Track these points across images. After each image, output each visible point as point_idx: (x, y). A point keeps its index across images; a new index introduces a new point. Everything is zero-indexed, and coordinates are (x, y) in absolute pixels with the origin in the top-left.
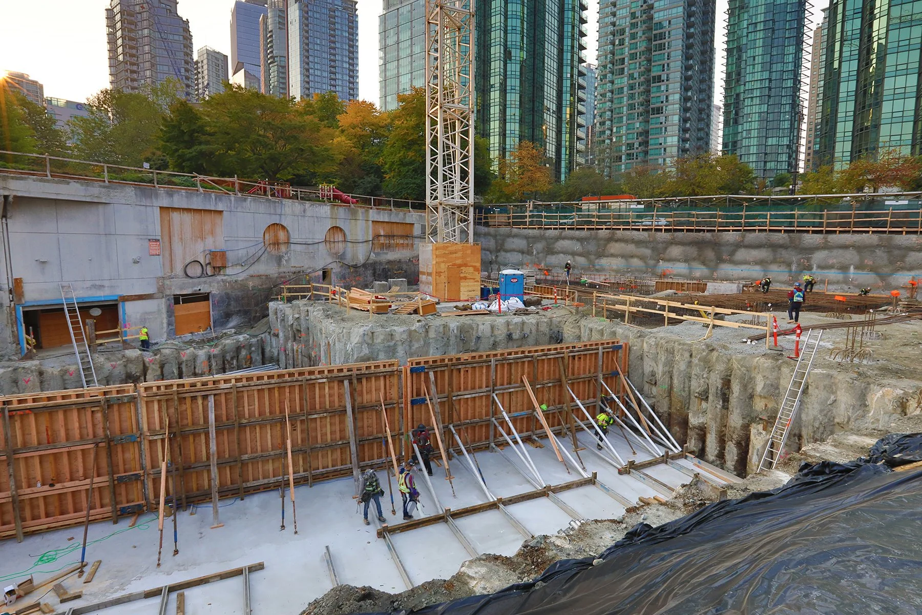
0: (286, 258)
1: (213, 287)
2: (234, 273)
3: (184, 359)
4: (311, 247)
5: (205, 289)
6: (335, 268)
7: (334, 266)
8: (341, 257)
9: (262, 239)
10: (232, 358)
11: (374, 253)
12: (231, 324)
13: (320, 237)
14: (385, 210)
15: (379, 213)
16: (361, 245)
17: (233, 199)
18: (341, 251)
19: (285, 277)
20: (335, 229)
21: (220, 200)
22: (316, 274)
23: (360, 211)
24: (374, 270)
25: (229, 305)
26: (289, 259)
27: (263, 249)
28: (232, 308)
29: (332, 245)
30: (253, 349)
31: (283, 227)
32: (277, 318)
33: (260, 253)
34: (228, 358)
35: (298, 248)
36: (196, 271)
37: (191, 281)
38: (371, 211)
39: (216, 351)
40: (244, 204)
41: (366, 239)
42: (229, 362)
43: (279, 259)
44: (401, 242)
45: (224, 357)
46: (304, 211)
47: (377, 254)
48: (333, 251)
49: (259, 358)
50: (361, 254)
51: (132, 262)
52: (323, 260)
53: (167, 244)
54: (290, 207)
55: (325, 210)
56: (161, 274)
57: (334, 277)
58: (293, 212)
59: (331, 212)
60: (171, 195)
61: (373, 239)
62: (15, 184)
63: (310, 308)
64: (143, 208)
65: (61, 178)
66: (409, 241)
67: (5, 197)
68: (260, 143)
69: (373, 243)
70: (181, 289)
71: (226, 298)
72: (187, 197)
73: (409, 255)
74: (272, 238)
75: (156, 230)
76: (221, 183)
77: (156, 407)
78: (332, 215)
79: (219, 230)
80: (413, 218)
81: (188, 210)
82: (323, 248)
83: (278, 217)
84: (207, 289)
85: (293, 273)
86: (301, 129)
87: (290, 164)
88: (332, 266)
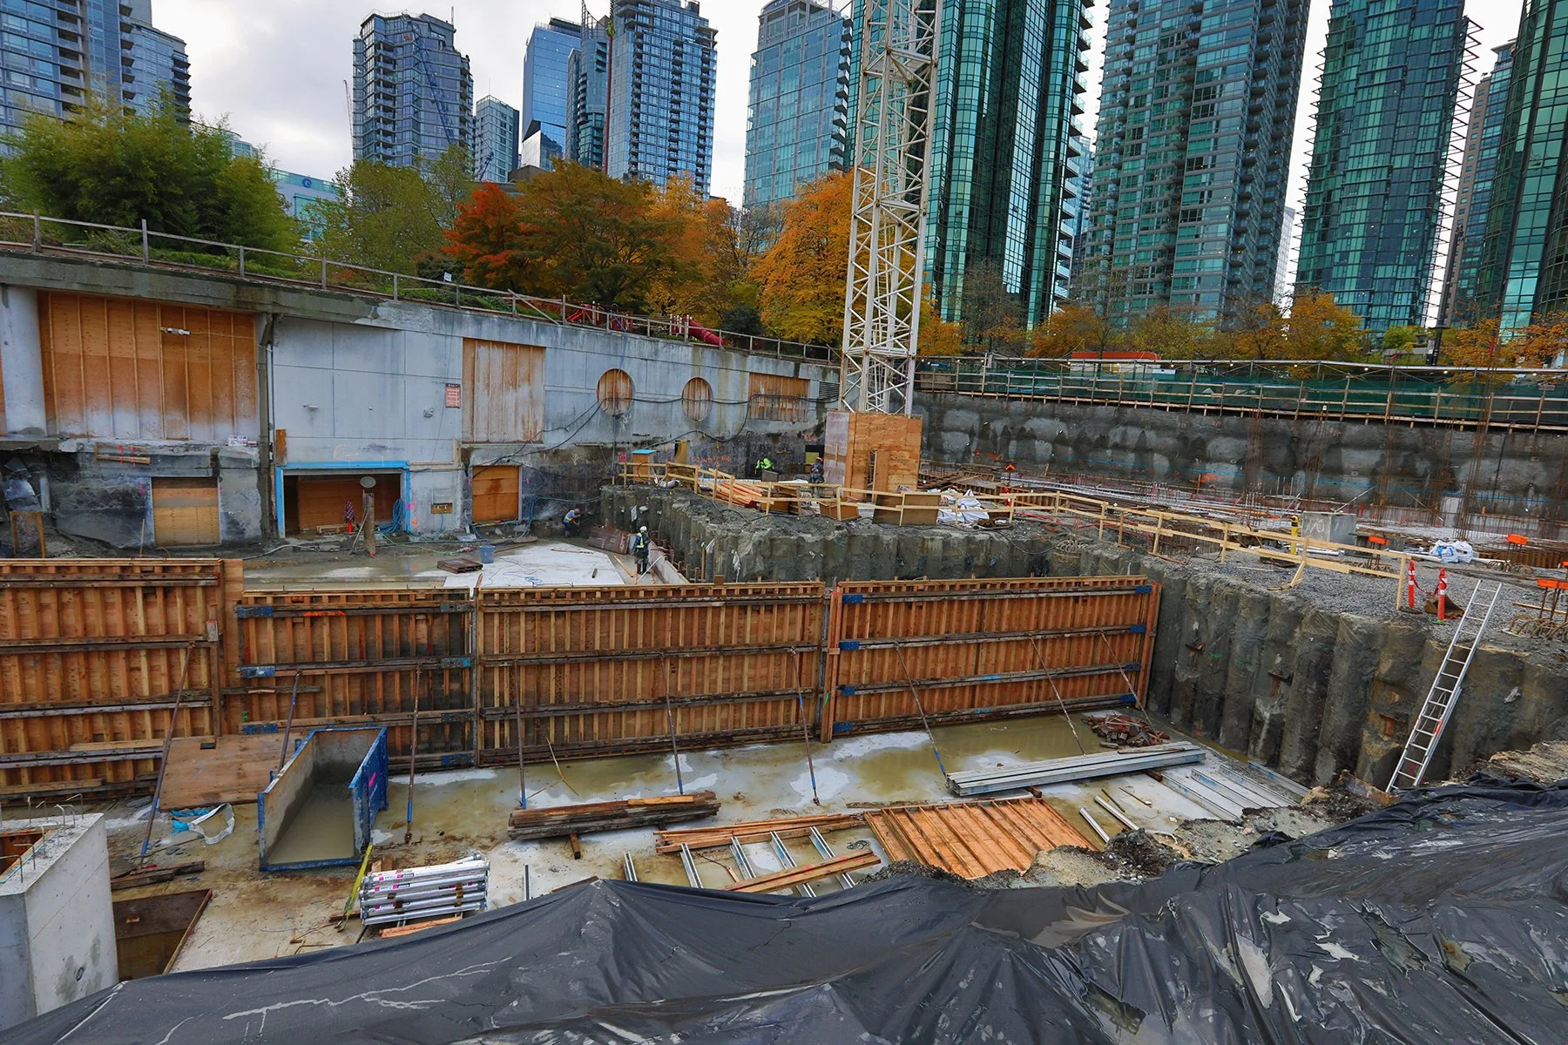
0: (626, 422)
1: (524, 457)
2: (555, 441)
4: (662, 407)
5: (515, 460)
6: (693, 441)
7: (691, 437)
8: (700, 425)
9: (595, 392)
11: (750, 421)
13: (675, 392)
14: (769, 356)
15: (760, 362)
16: (731, 407)
17: (560, 330)
18: (703, 416)
20: (698, 381)
21: (543, 331)
22: (666, 447)
23: (734, 356)
24: (748, 446)
25: (544, 485)
26: (630, 422)
27: (595, 407)
28: (546, 490)
29: (692, 406)
31: (625, 375)
33: (592, 412)
35: (645, 407)
38: (749, 357)
40: (575, 339)
41: (739, 399)
44: (789, 406)
46: (656, 353)
47: (754, 423)
48: (692, 414)
50: (730, 421)
51: (422, 414)
52: (677, 427)
53: (469, 392)
54: (637, 346)
55: (684, 353)
56: (458, 435)
57: (691, 453)
58: (641, 353)
59: (694, 356)
60: (479, 323)
61: (750, 400)
62: (287, 299)
63: (665, 498)
64: (442, 339)
65: (341, 292)
66: (800, 406)
67: (275, 316)
68: (601, 250)
69: (749, 407)
70: (483, 458)
71: (541, 475)
72: (500, 326)
73: (799, 427)
74: (608, 389)
75: (456, 371)
76: (543, 306)
77: (496, 622)
78: (694, 360)
79: (537, 375)
80: (810, 371)
81: (499, 344)
82: (678, 410)
83: (619, 359)
84: (518, 461)
85: (635, 444)
86: (658, 230)
87: (636, 281)
88: (687, 437)
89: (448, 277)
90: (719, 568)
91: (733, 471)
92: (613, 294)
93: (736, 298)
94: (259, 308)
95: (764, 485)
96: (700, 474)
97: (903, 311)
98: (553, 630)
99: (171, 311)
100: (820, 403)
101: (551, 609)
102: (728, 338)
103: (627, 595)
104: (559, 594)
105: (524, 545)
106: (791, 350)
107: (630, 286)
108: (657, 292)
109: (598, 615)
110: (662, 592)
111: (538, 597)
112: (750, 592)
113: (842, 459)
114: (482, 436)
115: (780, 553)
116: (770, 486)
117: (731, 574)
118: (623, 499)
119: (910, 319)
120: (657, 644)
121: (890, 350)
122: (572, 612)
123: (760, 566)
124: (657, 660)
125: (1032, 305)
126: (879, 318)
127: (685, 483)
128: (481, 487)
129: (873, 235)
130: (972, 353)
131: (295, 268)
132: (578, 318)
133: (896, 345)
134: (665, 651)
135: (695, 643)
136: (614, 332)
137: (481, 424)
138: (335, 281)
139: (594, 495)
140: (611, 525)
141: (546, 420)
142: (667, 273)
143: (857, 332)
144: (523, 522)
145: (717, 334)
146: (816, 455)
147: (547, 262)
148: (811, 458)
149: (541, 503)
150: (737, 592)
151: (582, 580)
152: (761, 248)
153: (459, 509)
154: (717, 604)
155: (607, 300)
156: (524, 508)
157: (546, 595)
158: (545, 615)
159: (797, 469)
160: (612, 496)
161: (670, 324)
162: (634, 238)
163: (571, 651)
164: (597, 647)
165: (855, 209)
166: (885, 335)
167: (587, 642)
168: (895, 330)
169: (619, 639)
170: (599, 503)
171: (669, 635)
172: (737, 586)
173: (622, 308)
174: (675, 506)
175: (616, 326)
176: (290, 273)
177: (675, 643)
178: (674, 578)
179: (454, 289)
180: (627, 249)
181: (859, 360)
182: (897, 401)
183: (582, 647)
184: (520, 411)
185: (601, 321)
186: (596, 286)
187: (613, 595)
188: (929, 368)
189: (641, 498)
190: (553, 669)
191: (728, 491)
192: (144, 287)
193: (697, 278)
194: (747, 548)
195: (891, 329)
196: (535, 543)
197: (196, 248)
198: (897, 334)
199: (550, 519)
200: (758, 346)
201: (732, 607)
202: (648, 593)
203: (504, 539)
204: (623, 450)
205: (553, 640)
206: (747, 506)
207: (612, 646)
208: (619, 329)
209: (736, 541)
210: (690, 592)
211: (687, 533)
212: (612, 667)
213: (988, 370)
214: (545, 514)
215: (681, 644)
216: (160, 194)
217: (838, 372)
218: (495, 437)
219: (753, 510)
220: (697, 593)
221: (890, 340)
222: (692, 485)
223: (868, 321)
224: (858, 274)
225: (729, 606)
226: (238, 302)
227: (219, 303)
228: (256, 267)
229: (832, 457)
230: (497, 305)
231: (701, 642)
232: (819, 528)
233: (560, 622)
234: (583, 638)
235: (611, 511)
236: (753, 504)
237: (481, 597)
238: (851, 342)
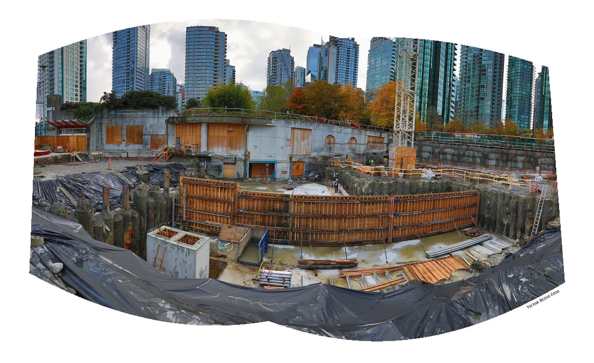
0: (333, 149)
2: (314, 155)
4: (343, 145)
6: (352, 155)
8: (353, 150)
9: (325, 141)
11: (368, 149)
13: (347, 141)
14: (374, 131)
15: (371, 132)
16: (362, 145)
17: (316, 125)
18: (354, 148)
20: (353, 138)
21: (311, 125)
22: (344, 156)
23: (363, 131)
24: (367, 156)
27: (325, 145)
28: (311, 168)
29: (351, 145)
31: (333, 137)
33: (324, 147)
35: (338, 145)
38: (368, 131)
40: (320, 127)
41: (364, 143)
43: (330, 149)
44: (379, 145)
46: (341, 130)
48: (351, 147)
50: (362, 149)
51: (281, 147)
52: (347, 151)
53: (292, 142)
54: (336, 128)
55: (349, 130)
56: (289, 153)
57: (351, 159)
58: (337, 131)
59: (352, 131)
60: (295, 123)
61: (368, 143)
62: (252, 120)
63: (343, 171)
64: (286, 128)
65: (263, 117)
66: (382, 145)
67: (249, 124)
68: (327, 103)
69: (367, 145)
70: (295, 159)
71: (310, 164)
72: (300, 124)
73: (382, 151)
74: (328, 140)
75: (289, 136)
76: (311, 118)
77: (296, 204)
78: (352, 132)
79: (309, 137)
80: (384, 135)
81: (300, 129)
82: (347, 146)
83: (331, 132)
84: (304, 160)
85: (335, 156)
86: (343, 97)
87: (336, 111)
88: (350, 154)
89: (288, 112)
90: (358, 191)
91: (363, 163)
92: (330, 115)
93: (364, 115)
94: (246, 123)
95: (372, 167)
96: (353, 164)
97: (411, 119)
98: (311, 208)
99: (229, 125)
100: (388, 144)
101: (311, 201)
102: (362, 126)
103: (332, 198)
104: (313, 197)
105: (305, 183)
106: (379, 129)
107: (334, 112)
108: (342, 114)
109: (324, 204)
110: (342, 198)
111: (308, 198)
112: (367, 199)
113: (394, 160)
114: (295, 153)
115: (376, 187)
116: (373, 168)
117: (362, 193)
118: (331, 171)
119: (412, 121)
120: (340, 214)
121: (407, 130)
122: (317, 203)
123: (370, 191)
124: (340, 218)
125: (445, 119)
126: (404, 121)
127: (349, 167)
128: (294, 167)
129: (402, 98)
130: (429, 131)
131: (254, 113)
132: (320, 121)
133: (409, 128)
134: (343, 215)
135: (351, 213)
136: (330, 125)
137: (295, 150)
138: (262, 115)
139: (323, 170)
140: (328, 178)
141: (311, 149)
142: (345, 108)
143: (398, 124)
144: (305, 177)
145: (358, 125)
146: (386, 159)
147: (312, 106)
148: (385, 159)
149: (310, 172)
150: (363, 199)
151: (320, 194)
152: (371, 101)
153: (289, 173)
154: (358, 202)
155: (328, 116)
156: (305, 173)
157: (310, 198)
158: (309, 203)
159: (381, 163)
160: (328, 170)
161: (346, 122)
162: (336, 100)
163: (316, 214)
164: (323, 213)
165: (397, 91)
166: (405, 125)
167: (321, 212)
168: (408, 124)
169: (330, 211)
170: (325, 172)
171: (344, 211)
172: (363, 197)
173: (332, 118)
174: (346, 173)
175: (330, 123)
176: (253, 114)
177: (345, 213)
178: (345, 194)
179: (289, 115)
180: (334, 103)
181: (398, 132)
182: (409, 144)
183: (319, 213)
184: (305, 146)
185: (326, 122)
186: (325, 113)
187: (328, 198)
188: (418, 135)
189: (336, 171)
190: (311, 219)
191: (361, 169)
192: (225, 120)
193: (353, 110)
194: (367, 186)
195: (407, 124)
196: (307, 183)
197: (235, 110)
198: (409, 125)
199: (312, 176)
200: (370, 128)
201: (362, 203)
202: (338, 198)
203: (299, 182)
204: (332, 157)
205: (311, 210)
206: (367, 173)
207: (328, 213)
208: (331, 124)
209: (363, 184)
210: (350, 198)
211: (349, 181)
212: (327, 219)
213: (434, 135)
214: (311, 175)
215: (347, 214)
216: (229, 100)
217: (392, 135)
218: (298, 154)
219: (369, 175)
220: (352, 199)
221: (407, 127)
222: (351, 167)
223: (401, 121)
224: (398, 109)
225: (361, 203)
226: (242, 122)
227: (239, 122)
228: (246, 113)
229: (391, 159)
230: (300, 119)
231: (353, 213)
232: (387, 180)
233: (313, 205)
234: (319, 210)
235: (328, 174)
236: (368, 173)
237: (293, 197)
238: (396, 127)
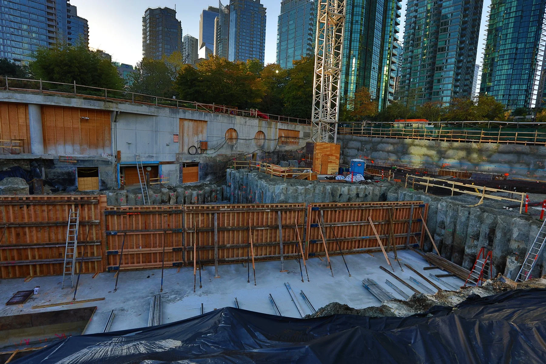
0: (235, 147)
1: (200, 159)
2: (211, 153)
3: (187, 195)
4: (248, 141)
5: (197, 160)
6: (259, 153)
8: (262, 147)
9: (224, 136)
10: (208, 197)
11: (279, 146)
12: (208, 179)
13: (252, 136)
14: (285, 123)
15: (282, 125)
16: (272, 141)
17: (212, 115)
18: (262, 144)
19: (234, 156)
20: (260, 132)
21: (207, 115)
22: (249, 155)
23: (273, 123)
24: (279, 155)
25: (207, 169)
26: (237, 147)
27: (225, 141)
28: (209, 171)
29: (258, 141)
30: (218, 192)
31: (235, 131)
32: (231, 178)
33: (223, 143)
34: (206, 196)
35: (242, 141)
36: (193, 151)
37: (191, 156)
38: (278, 123)
39: (201, 192)
40: (217, 118)
41: (275, 138)
42: (206, 198)
43: (232, 147)
44: (293, 140)
45: (204, 195)
46: (246, 122)
47: (280, 147)
48: (258, 144)
49: (220, 197)
50: (272, 146)
51: (165, 145)
52: (253, 148)
53: (181, 137)
54: (239, 119)
55: (256, 122)
56: (178, 152)
57: (258, 158)
58: (240, 122)
59: (259, 123)
60: (185, 113)
61: (279, 138)
62: (121, 106)
64: (172, 119)
65: (138, 103)
66: (297, 140)
67: (117, 112)
68: (226, 86)
69: (278, 141)
70: (187, 160)
71: (206, 166)
72: (192, 114)
73: (296, 148)
74: (229, 136)
75: (177, 130)
76: (206, 106)
77: (191, 216)
78: (259, 125)
79: (205, 131)
80: (300, 128)
81: (192, 120)
82: (253, 143)
83: (233, 125)
85: (239, 155)
86: (246, 79)
88: (257, 152)
89: (174, 97)
90: (268, 198)
94: (112, 110)
96: (261, 165)
98: (210, 220)
99: (84, 111)
100: (303, 139)
101: (210, 212)
102: (271, 117)
103: (236, 207)
104: (213, 207)
106: (293, 121)
109: (226, 214)
110: (248, 206)
112: (279, 206)
114: (185, 152)
115: (289, 193)
116: (286, 169)
117: (272, 200)
118: (234, 174)
119: (335, 109)
120: (246, 225)
121: (328, 120)
122: (217, 213)
123: (282, 197)
124: (247, 230)
127: (256, 168)
128: (186, 170)
132: (219, 111)
133: (331, 118)
135: (260, 224)
136: (231, 115)
137: (185, 148)
138: (136, 100)
139: (224, 173)
143: (317, 114)
144: (200, 182)
145: (267, 115)
147: (208, 91)
149: (206, 175)
150: (274, 206)
154: (268, 211)
156: (200, 177)
157: (208, 208)
160: (231, 172)
162: (238, 82)
164: (226, 226)
169: (233, 223)
170: (226, 175)
172: (274, 204)
173: (234, 107)
174: (252, 176)
175: (231, 113)
176: (121, 97)
177: (253, 224)
179: (176, 101)
180: (236, 86)
181: (317, 124)
183: (221, 226)
185: (227, 111)
186: (225, 99)
187: (231, 207)
190: (210, 233)
192: (75, 103)
194: (278, 191)
195: (329, 113)
198: (331, 114)
200: (281, 119)
201: (273, 212)
202: (243, 206)
205: (210, 223)
206: (278, 176)
207: (231, 225)
209: (274, 188)
210: (258, 206)
211: (257, 186)
212: (231, 233)
213: (364, 127)
215: (255, 225)
217: (310, 128)
219: (280, 178)
222: (258, 169)
223: (321, 110)
226: (105, 108)
227: (99, 108)
228: (111, 96)
230: (191, 106)
231: (262, 224)
233: (213, 217)
234: (221, 222)
237: (186, 208)
238: (314, 118)
